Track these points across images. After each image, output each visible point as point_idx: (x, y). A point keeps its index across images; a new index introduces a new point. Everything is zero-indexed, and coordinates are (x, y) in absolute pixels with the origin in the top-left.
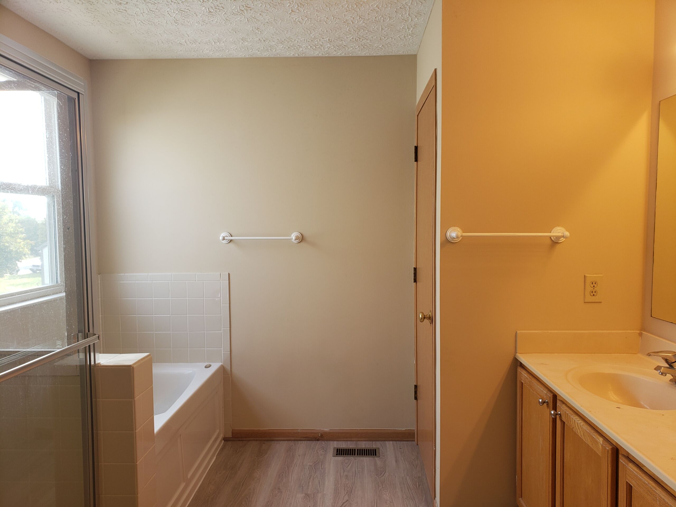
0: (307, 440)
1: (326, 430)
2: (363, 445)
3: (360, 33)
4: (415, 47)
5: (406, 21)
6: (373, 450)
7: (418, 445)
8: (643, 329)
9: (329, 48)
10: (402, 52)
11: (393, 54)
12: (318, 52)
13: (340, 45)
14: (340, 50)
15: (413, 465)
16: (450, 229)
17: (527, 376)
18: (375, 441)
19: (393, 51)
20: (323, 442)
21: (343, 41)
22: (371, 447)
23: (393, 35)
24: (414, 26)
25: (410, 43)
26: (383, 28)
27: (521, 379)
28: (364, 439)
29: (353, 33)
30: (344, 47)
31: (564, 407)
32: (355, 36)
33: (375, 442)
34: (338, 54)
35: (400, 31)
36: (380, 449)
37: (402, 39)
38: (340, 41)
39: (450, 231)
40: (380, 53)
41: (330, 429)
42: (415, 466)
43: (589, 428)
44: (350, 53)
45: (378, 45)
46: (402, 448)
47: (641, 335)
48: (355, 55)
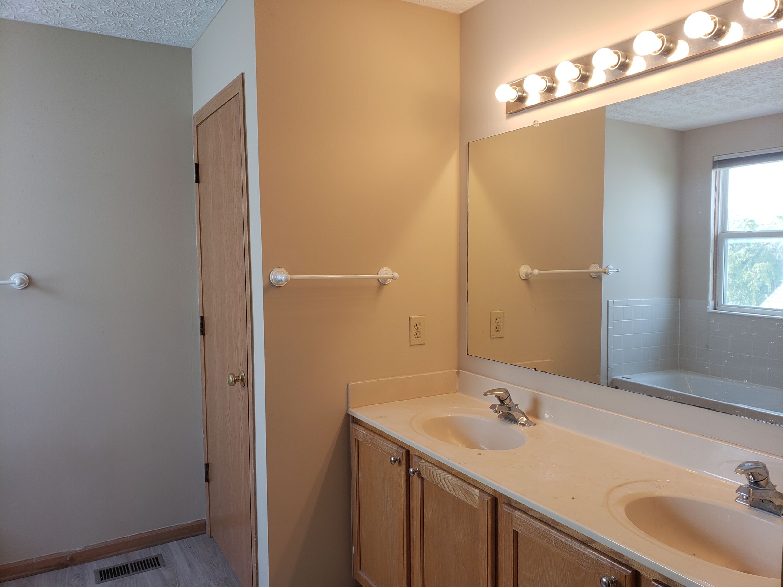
0: (49, 571)
1: (78, 549)
2: (138, 556)
3: (123, 6)
4: (192, 40)
5: (191, 4)
6: (153, 559)
7: (211, 537)
8: (460, 367)
9: (68, 16)
10: (173, 42)
11: (161, 43)
12: (49, 19)
13: (87, 16)
14: (84, 22)
15: (214, 565)
16: (274, 271)
17: (366, 433)
18: (152, 546)
19: (162, 39)
20: (75, 566)
21: (93, 11)
22: (150, 556)
23: (169, 18)
24: (200, 13)
25: (187, 33)
26: (158, 7)
27: (358, 437)
28: (136, 548)
29: (112, 4)
30: (91, 20)
31: (423, 462)
32: (114, 9)
33: (154, 547)
34: (79, 27)
35: (179, 16)
36: (163, 555)
37: (179, 26)
38: (89, 10)
39: (275, 273)
40: (143, 38)
41: (85, 546)
42: (216, 565)
43: (459, 481)
44: (98, 30)
45: (142, 27)
46: (191, 546)
47: (458, 373)
48: (104, 33)
